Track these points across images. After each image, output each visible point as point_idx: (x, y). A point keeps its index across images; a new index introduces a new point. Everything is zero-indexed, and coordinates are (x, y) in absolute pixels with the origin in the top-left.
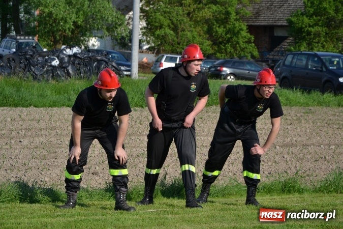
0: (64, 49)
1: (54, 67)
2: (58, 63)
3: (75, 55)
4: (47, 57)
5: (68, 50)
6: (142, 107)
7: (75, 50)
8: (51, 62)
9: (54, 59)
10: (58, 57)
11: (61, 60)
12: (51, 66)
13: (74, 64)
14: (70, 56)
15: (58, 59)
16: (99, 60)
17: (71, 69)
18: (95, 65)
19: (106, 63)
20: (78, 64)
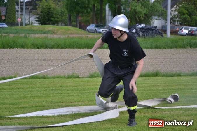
0: (138, 25)
1: (134, 33)
2: (135, 31)
3: (142, 28)
5: (139, 26)
6: (166, 48)
7: (143, 25)
8: (132, 31)
9: (133, 30)
10: (135, 29)
11: (136, 30)
12: (132, 32)
13: (142, 31)
14: (140, 28)
16: (153, 30)
17: (141, 34)
18: (151, 32)
19: (156, 30)
20: (144, 31)
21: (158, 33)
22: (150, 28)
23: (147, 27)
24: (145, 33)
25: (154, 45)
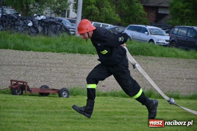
0: (36, 16)
1: (30, 27)
2: (32, 24)
3: (42, 20)
4: (25, 21)
5: (38, 17)
7: (42, 17)
8: (27, 24)
9: (29, 22)
12: (27, 26)
13: (41, 26)
14: (39, 21)
15: (32, 22)
16: (56, 24)
17: (40, 29)
18: (54, 27)
19: (61, 26)
20: (44, 26)
21: (63, 29)
22: (53, 22)
23: (49, 20)
24: (46, 28)
25: (77, 48)
